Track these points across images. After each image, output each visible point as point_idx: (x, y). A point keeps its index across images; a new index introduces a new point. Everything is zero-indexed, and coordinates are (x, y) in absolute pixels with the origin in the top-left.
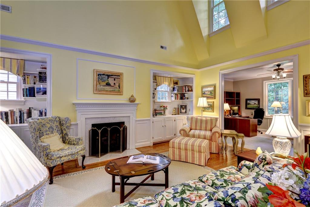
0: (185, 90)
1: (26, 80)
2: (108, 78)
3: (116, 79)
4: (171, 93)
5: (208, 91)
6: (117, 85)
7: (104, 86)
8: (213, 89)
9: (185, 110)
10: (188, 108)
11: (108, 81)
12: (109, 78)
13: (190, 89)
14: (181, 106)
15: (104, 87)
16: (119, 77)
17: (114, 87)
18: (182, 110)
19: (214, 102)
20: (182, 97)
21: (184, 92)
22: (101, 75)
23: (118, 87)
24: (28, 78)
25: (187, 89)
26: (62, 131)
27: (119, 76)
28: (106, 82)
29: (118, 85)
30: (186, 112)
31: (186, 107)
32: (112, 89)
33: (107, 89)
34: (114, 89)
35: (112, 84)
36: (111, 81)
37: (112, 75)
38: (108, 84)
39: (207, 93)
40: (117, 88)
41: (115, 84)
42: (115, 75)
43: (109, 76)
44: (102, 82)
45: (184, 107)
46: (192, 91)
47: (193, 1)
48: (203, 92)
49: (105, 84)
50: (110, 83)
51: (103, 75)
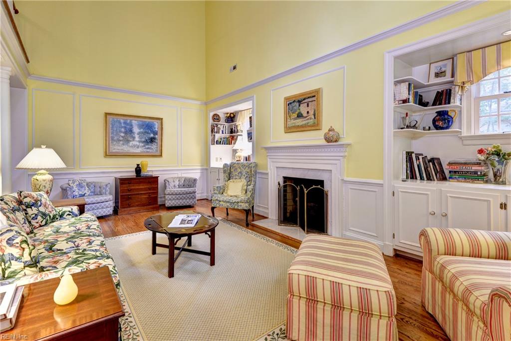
2: (299, 106)
3: (310, 104)
6: (311, 113)
7: (295, 119)
11: (299, 109)
12: (301, 105)
15: (294, 121)
16: (314, 99)
17: (308, 118)
22: (291, 103)
23: (313, 117)
27: (315, 96)
28: (297, 113)
29: (313, 113)
32: (304, 122)
33: (298, 123)
34: (307, 121)
35: (305, 114)
36: (303, 109)
37: (304, 99)
38: (300, 116)
40: (311, 119)
41: (308, 112)
42: (308, 98)
43: (300, 102)
44: (293, 113)
49: (296, 116)
50: (303, 112)
51: (294, 101)
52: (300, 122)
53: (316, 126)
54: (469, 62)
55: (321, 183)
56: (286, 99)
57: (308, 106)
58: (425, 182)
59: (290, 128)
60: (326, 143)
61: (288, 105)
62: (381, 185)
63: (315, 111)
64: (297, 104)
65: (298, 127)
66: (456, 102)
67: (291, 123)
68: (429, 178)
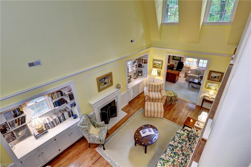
0: (142, 61)
1: (53, 97)
2: (105, 80)
3: (109, 78)
4: (132, 64)
5: (158, 64)
6: (110, 81)
8: (161, 63)
9: (141, 74)
10: (143, 73)
11: (105, 81)
13: (146, 62)
14: (139, 72)
15: (103, 86)
16: (110, 76)
18: (139, 74)
19: (161, 71)
20: (140, 66)
21: (141, 63)
22: (101, 80)
24: (53, 95)
25: (143, 62)
26: (91, 121)
30: (142, 75)
31: (142, 72)
32: (107, 85)
33: (105, 86)
35: (107, 82)
36: (106, 81)
37: (106, 77)
38: (105, 83)
39: (156, 64)
40: (109, 83)
41: (108, 81)
42: (108, 76)
43: (105, 78)
44: (102, 83)
45: (140, 72)
46: (147, 63)
47: (155, 1)
48: (154, 64)
49: (104, 84)
50: (106, 82)
51: (102, 79)
57: (108, 79)
61: (100, 81)
63: (111, 80)
64: (104, 79)
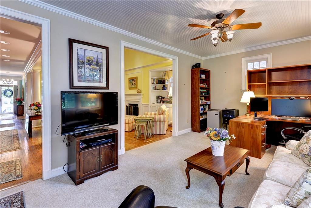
52: (132, 86)
53: (136, 88)
54: (168, 73)
55: (137, 105)
56: (129, 78)
58: (160, 104)
59: (130, 88)
60: (137, 93)
62: (149, 105)
65: (132, 88)
66: (166, 84)
67: (131, 86)
68: (161, 103)
